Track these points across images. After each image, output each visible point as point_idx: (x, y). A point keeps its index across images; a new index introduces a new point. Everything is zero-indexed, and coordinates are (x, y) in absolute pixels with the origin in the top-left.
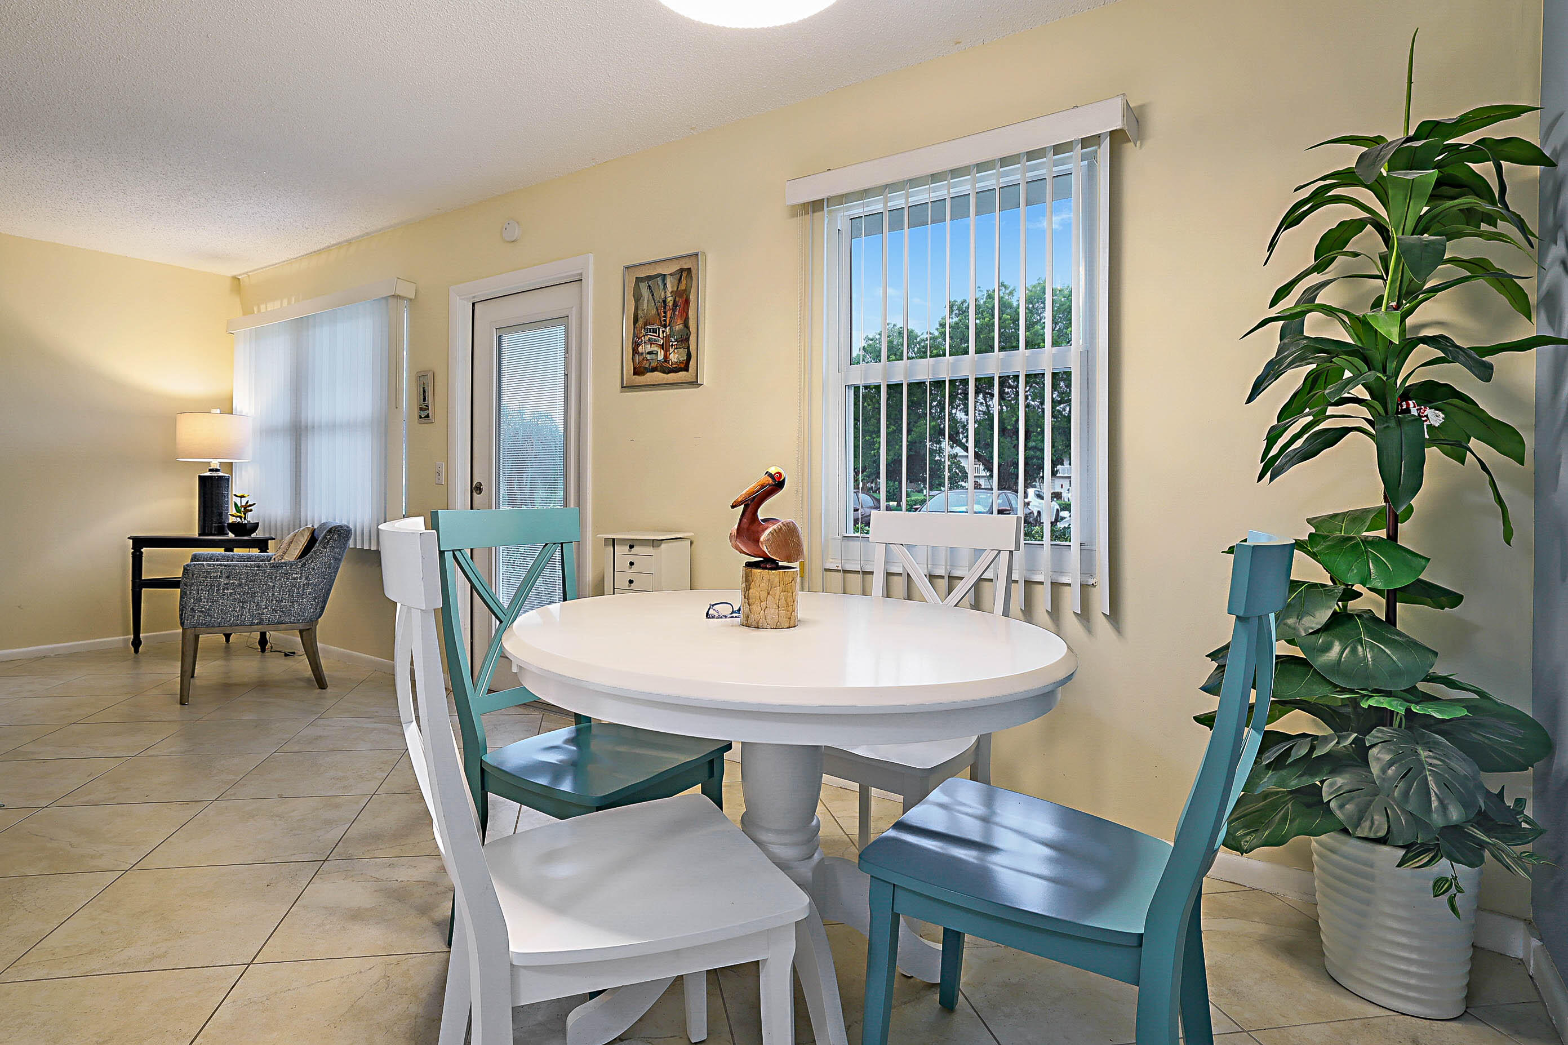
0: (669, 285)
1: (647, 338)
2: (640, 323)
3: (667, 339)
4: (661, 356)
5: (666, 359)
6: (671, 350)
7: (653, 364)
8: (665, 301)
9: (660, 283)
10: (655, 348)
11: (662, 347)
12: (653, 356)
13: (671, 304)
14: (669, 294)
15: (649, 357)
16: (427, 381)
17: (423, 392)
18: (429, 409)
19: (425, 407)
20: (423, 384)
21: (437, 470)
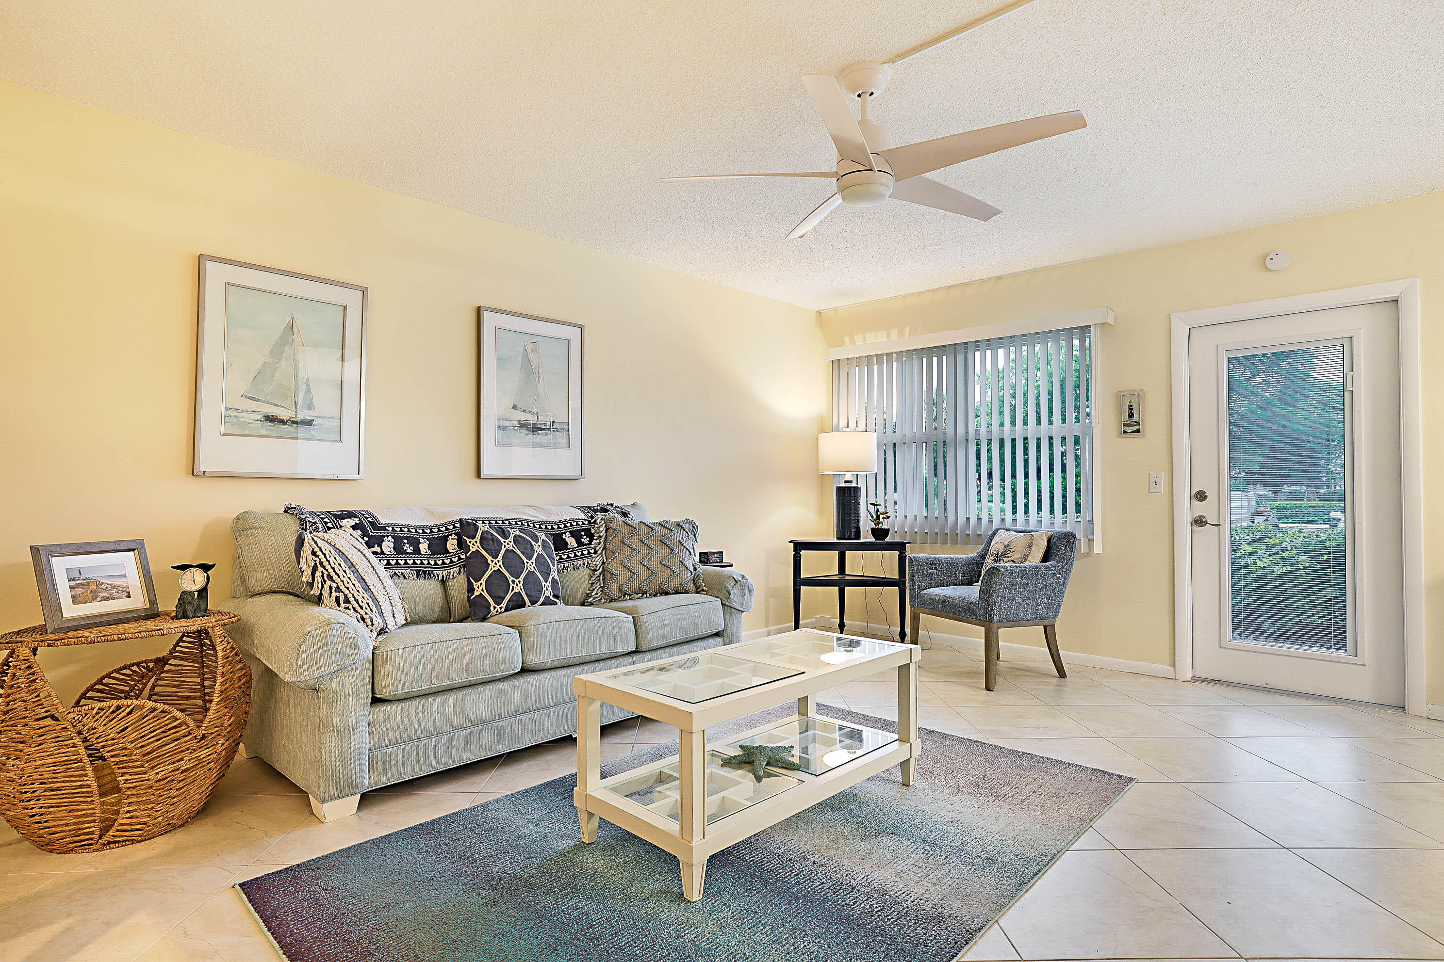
16: (1137, 400)
17: (1129, 409)
18: (1139, 424)
19: (1132, 423)
20: (1130, 402)
21: (1153, 479)
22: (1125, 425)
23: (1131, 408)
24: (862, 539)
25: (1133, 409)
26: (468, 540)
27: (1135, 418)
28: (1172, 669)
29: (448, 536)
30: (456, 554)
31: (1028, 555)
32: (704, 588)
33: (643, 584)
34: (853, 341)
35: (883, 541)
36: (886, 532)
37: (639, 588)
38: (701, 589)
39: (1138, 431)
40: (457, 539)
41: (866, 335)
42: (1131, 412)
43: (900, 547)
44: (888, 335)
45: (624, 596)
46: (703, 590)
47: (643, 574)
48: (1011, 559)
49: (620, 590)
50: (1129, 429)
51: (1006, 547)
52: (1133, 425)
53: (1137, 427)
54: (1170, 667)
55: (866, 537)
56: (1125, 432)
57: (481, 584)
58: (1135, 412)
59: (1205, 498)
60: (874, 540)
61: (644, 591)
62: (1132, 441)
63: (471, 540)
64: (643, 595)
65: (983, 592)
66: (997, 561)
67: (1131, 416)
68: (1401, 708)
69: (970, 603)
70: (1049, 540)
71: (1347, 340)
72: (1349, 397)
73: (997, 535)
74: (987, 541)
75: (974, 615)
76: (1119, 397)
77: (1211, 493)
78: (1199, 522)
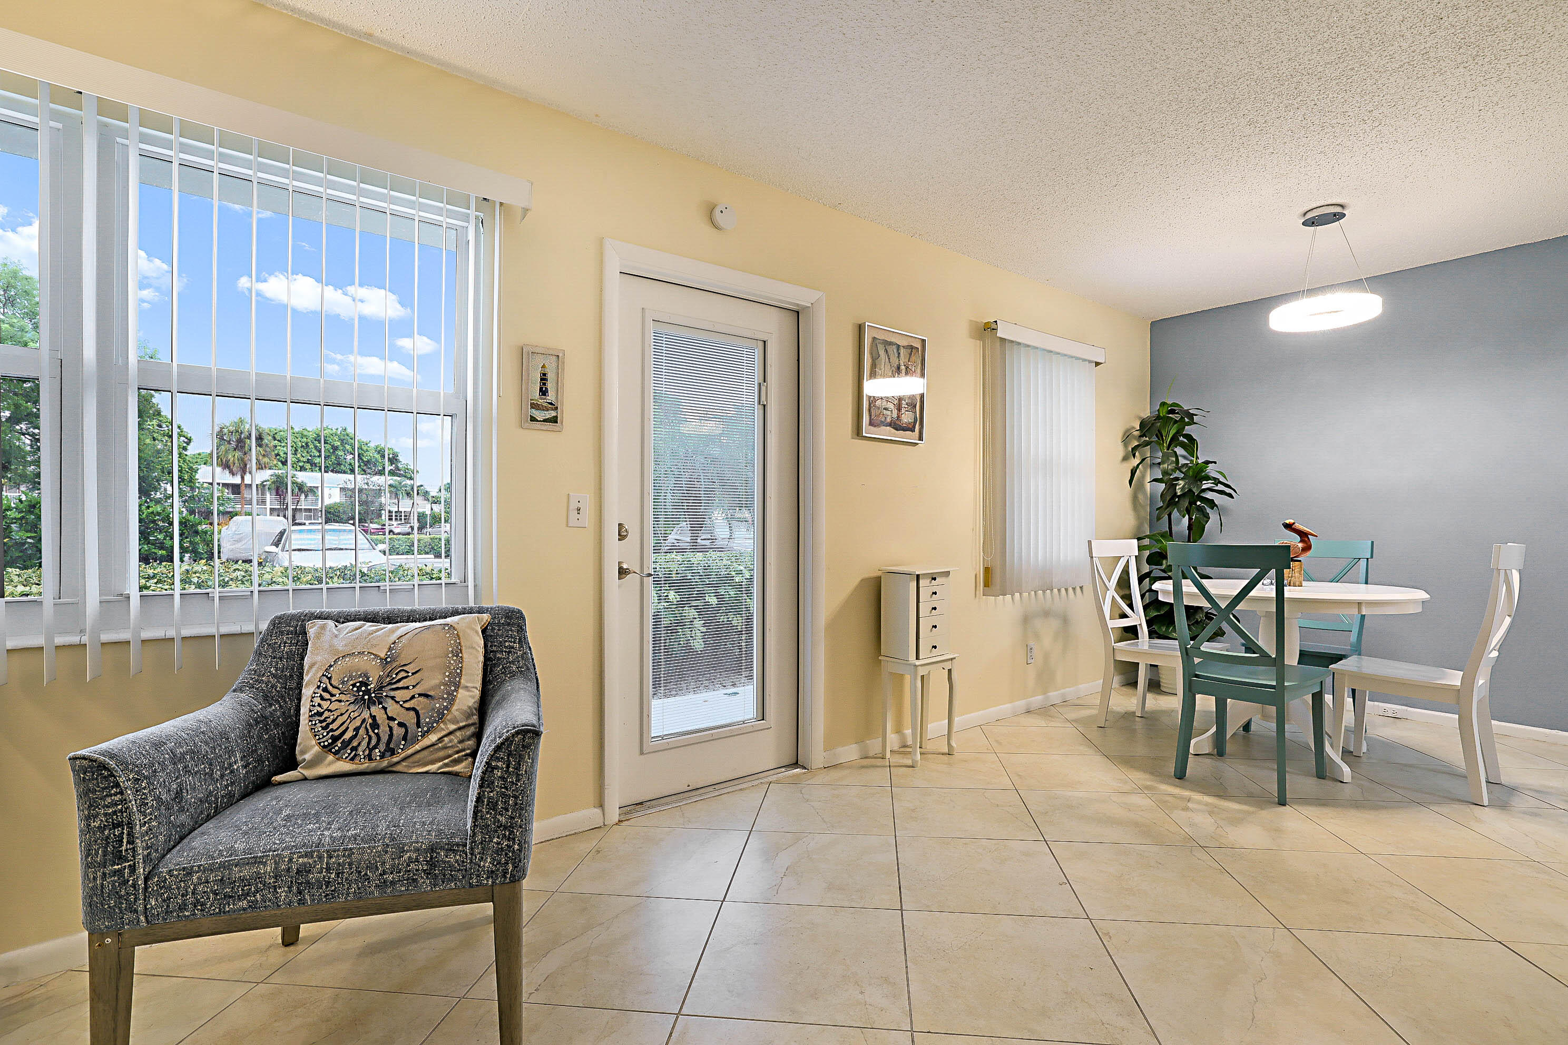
0: (902, 355)
3: (899, 400)
4: (895, 414)
5: (897, 418)
6: (902, 411)
7: (887, 420)
8: (899, 368)
9: (895, 351)
10: (888, 406)
11: (896, 406)
12: (889, 413)
13: (903, 371)
14: (901, 363)
15: (883, 412)
16: (554, 365)
17: (542, 379)
18: (557, 408)
19: (545, 404)
20: (543, 367)
21: (574, 505)
22: (534, 406)
23: (544, 378)
25: (546, 380)
27: (551, 397)
28: (598, 811)
31: (460, 675)
39: (554, 420)
42: (544, 384)
48: (418, 690)
50: (540, 415)
51: (385, 662)
52: (547, 409)
53: (553, 414)
54: (596, 810)
56: (533, 419)
58: (550, 385)
59: (625, 538)
62: (541, 437)
65: (493, 805)
66: (371, 702)
67: (543, 392)
68: (796, 764)
69: (432, 849)
70: (484, 631)
71: (761, 344)
72: (761, 412)
73: (318, 636)
74: (259, 654)
75: (453, 878)
76: (524, 355)
77: (633, 528)
78: (622, 572)
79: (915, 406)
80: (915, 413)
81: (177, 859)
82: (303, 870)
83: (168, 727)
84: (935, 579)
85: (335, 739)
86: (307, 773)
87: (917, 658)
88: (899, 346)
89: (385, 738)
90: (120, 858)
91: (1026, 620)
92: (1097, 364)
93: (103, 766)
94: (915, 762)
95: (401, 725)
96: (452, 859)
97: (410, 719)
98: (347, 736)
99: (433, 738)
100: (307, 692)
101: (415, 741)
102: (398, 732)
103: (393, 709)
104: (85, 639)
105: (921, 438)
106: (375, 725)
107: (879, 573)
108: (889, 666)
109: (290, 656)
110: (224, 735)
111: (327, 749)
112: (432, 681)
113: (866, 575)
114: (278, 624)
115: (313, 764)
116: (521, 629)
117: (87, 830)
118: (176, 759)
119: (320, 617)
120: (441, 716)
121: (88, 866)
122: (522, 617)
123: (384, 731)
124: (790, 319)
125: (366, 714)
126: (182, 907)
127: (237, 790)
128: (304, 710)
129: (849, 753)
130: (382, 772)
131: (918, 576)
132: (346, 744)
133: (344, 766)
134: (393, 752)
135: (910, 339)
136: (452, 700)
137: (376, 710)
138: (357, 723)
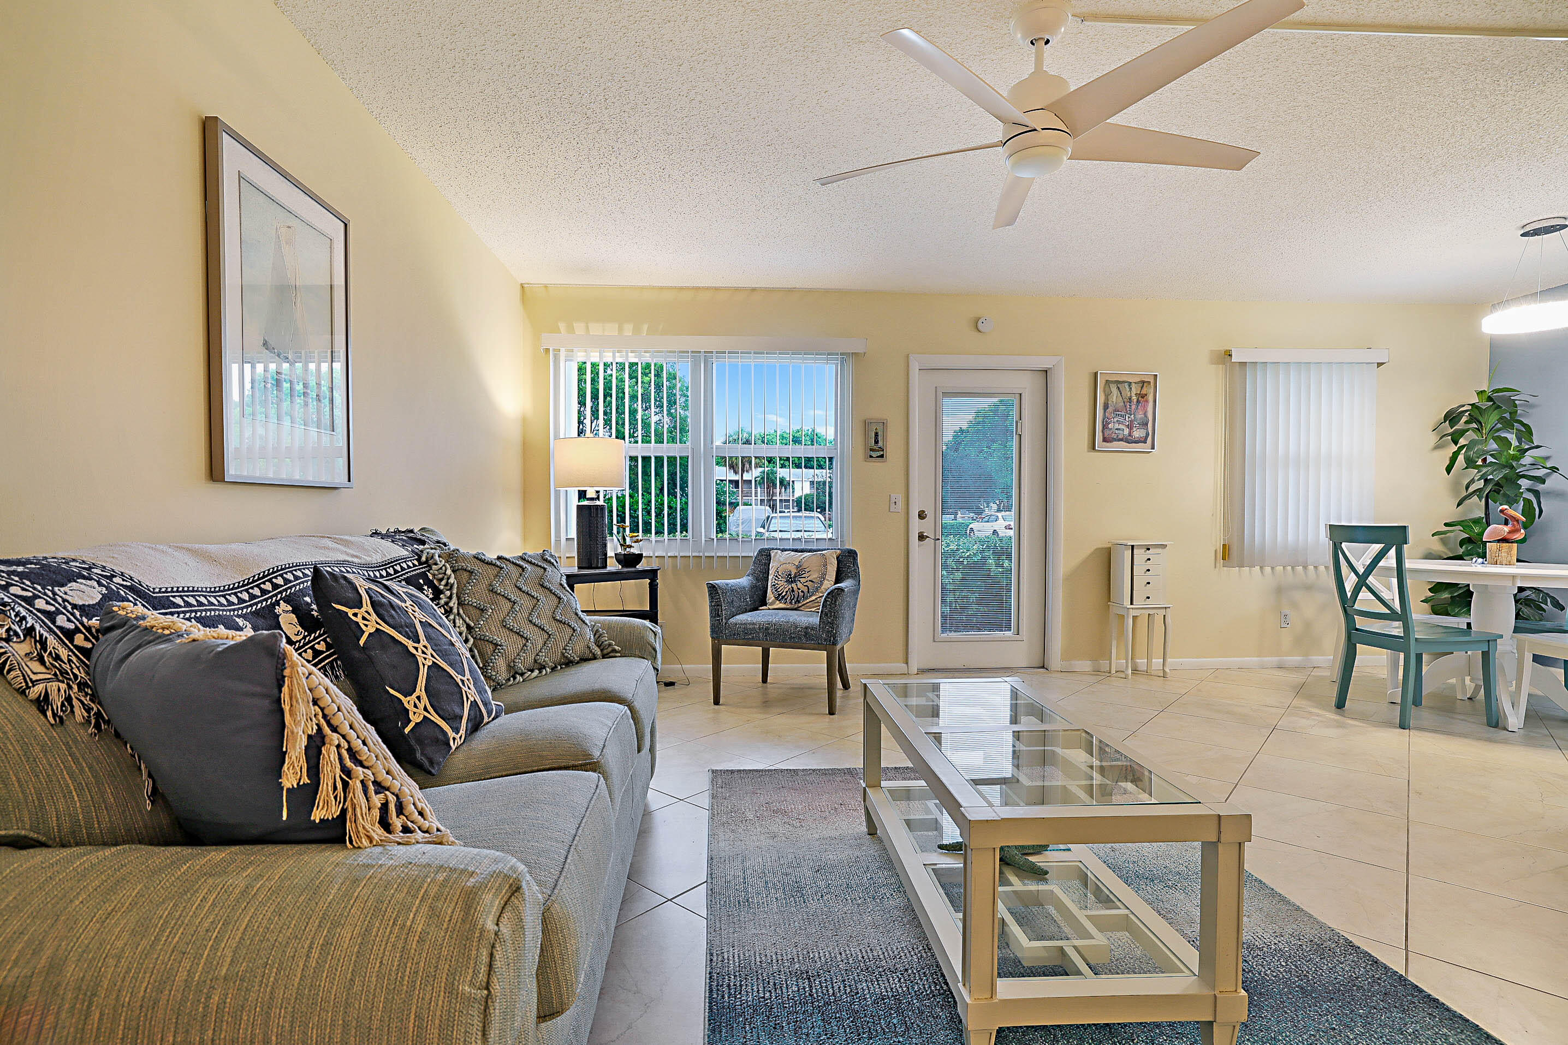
0: (1133, 389)
1: (1115, 420)
2: (1110, 409)
3: (1131, 422)
4: (1126, 432)
5: (1130, 435)
6: (1134, 429)
7: (1120, 437)
8: (1130, 399)
9: (1127, 387)
10: (1121, 426)
11: (1128, 426)
12: (1121, 432)
13: (1135, 401)
14: (1133, 395)
15: (1117, 432)
16: (881, 427)
17: (875, 436)
18: (883, 450)
19: (877, 448)
20: (876, 429)
21: (892, 499)
22: (871, 450)
23: (876, 434)
24: (609, 568)
25: (878, 435)
26: (350, 612)
27: (880, 444)
28: (905, 665)
29: (273, 605)
30: (305, 645)
31: (825, 574)
32: (617, 648)
33: (541, 654)
34: (571, 329)
35: (633, 569)
36: (639, 557)
37: (535, 661)
38: (610, 649)
39: (882, 456)
40: (293, 612)
41: (589, 325)
42: (877, 438)
43: (652, 574)
44: (620, 329)
45: (515, 678)
46: (614, 651)
47: (537, 638)
48: (809, 579)
49: (509, 667)
50: (874, 454)
51: (797, 567)
52: (878, 451)
53: (882, 453)
55: (613, 566)
56: (871, 457)
57: (418, 698)
58: (880, 438)
59: (924, 518)
60: (620, 567)
61: (541, 665)
62: (876, 465)
63: (356, 610)
64: (540, 672)
65: (826, 615)
66: (792, 582)
67: (876, 442)
68: (1043, 667)
69: (806, 628)
70: (837, 558)
71: (1018, 396)
72: (1018, 440)
73: (775, 556)
74: (754, 563)
75: (813, 640)
76: (866, 424)
77: (929, 513)
78: (922, 537)
79: (1147, 424)
80: (1147, 429)
81: (732, 620)
82: (767, 629)
83: (731, 582)
84: (1149, 549)
85: (779, 595)
86: (770, 607)
87: (1132, 604)
88: (1130, 383)
89: (796, 596)
90: (719, 616)
91: (1280, 590)
92: (1380, 364)
93: (714, 586)
94: (1127, 675)
95: (802, 592)
96: (813, 632)
97: (805, 590)
98: (784, 594)
99: (814, 598)
100: (770, 577)
101: (807, 598)
102: (801, 594)
103: (800, 585)
104: (701, 554)
105: (1153, 448)
106: (793, 591)
107: (1109, 545)
108: (1115, 610)
109: (765, 564)
110: (744, 588)
111: (777, 598)
112: (814, 576)
113: (1100, 546)
114: (761, 552)
115: (772, 604)
116: (855, 559)
117: (711, 606)
118: (732, 590)
119: (776, 549)
120: (817, 589)
121: (711, 617)
122: (855, 553)
123: (796, 593)
124: (1040, 378)
125: (790, 587)
126: (734, 635)
127: (748, 609)
128: (769, 584)
129: (1085, 665)
130: (796, 609)
131: (1133, 547)
132: (783, 597)
133: (782, 606)
134: (799, 602)
135: (1142, 377)
136: (822, 584)
137: (794, 585)
138: (787, 589)
